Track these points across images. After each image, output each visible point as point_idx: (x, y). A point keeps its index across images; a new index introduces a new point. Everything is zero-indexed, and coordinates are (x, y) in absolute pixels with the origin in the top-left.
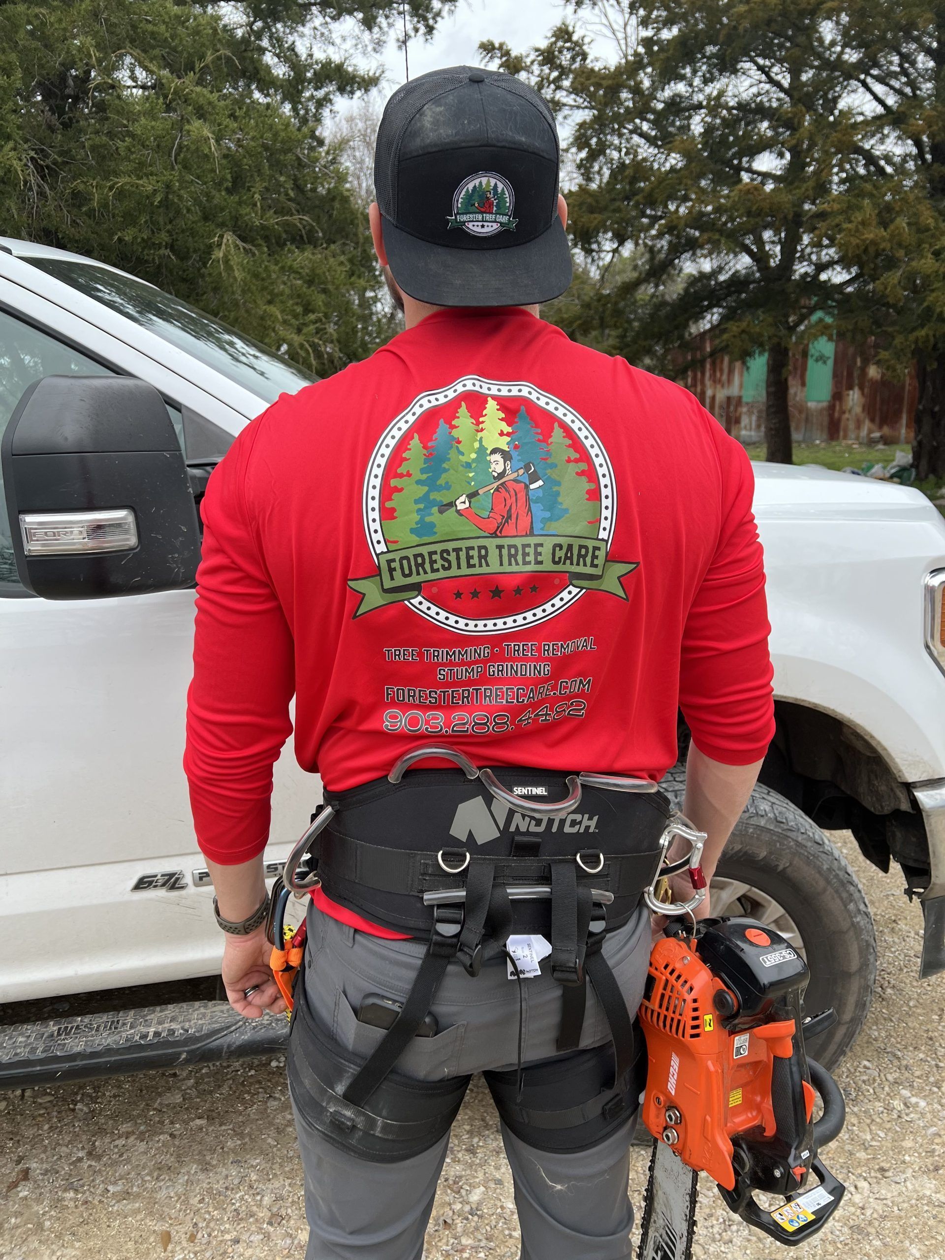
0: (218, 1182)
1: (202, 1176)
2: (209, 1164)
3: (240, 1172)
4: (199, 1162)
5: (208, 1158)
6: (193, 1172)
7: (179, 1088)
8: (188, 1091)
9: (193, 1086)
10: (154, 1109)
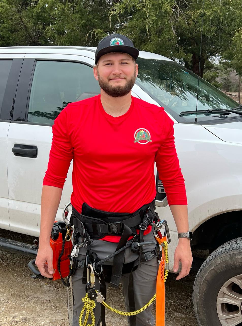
0: (113, 320)
1: (111, 318)
2: (114, 316)
3: (120, 321)
4: (112, 315)
5: (115, 315)
6: (109, 316)
7: (119, 298)
8: (121, 299)
9: (123, 299)
10: (110, 299)
